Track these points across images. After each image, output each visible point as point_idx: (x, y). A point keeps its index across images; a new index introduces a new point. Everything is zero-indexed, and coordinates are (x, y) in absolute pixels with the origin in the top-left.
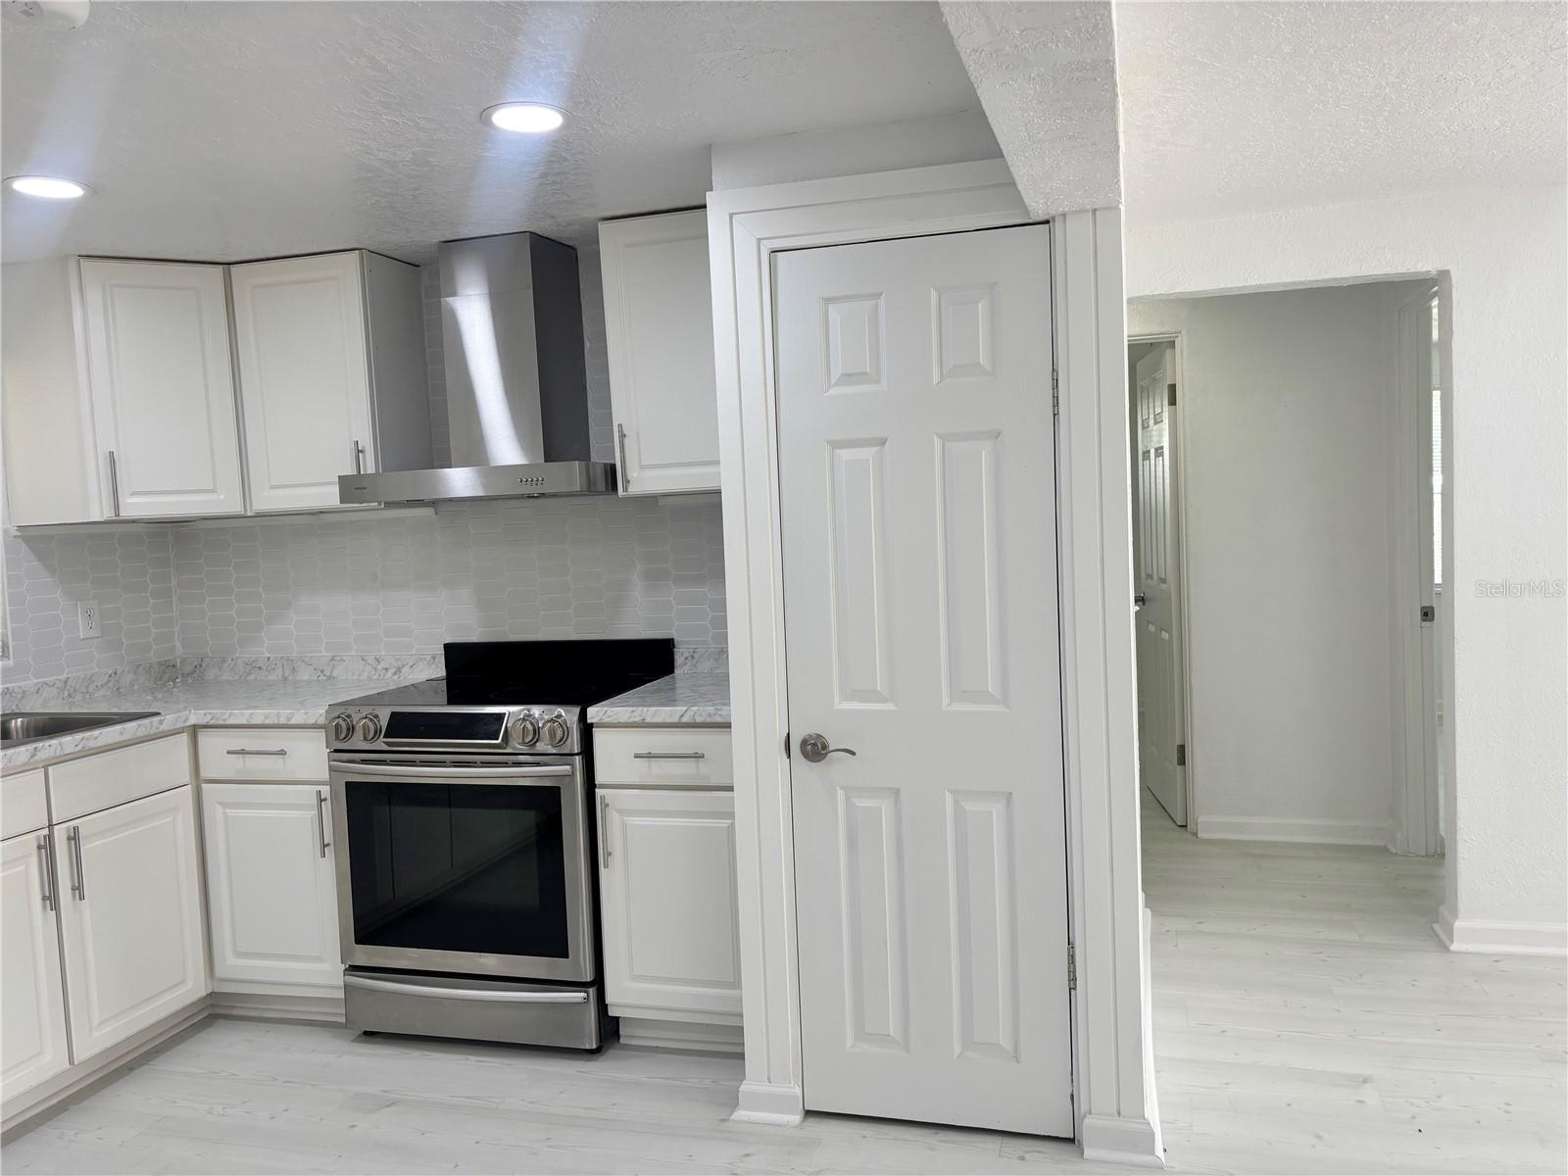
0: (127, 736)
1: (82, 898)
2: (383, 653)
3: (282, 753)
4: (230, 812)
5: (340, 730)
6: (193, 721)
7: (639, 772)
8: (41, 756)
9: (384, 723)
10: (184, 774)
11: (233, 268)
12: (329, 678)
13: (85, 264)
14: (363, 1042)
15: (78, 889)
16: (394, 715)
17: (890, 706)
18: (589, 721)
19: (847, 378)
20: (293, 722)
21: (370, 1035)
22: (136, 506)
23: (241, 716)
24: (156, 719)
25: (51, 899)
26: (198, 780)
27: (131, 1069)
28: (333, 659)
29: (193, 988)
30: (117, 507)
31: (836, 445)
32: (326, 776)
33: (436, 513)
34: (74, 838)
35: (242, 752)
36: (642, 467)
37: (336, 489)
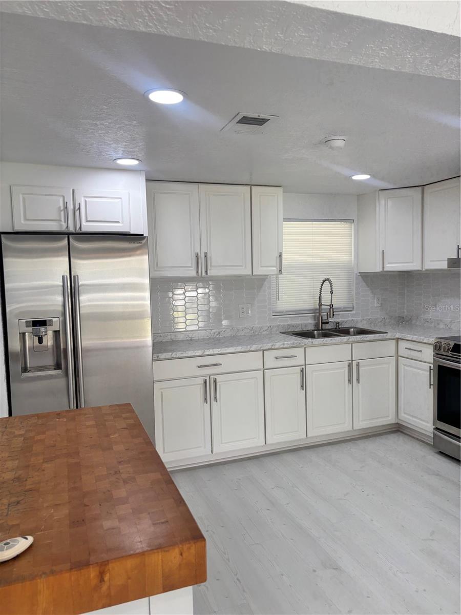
0: (376, 338)
1: (359, 383)
3: (421, 351)
4: (406, 368)
5: (437, 347)
6: (397, 336)
8: (350, 340)
9: (452, 346)
10: (393, 353)
11: (425, 187)
13: (381, 192)
14: (438, 454)
15: (358, 380)
16: (455, 344)
20: (424, 342)
21: (442, 453)
22: (390, 267)
23: (410, 337)
24: (385, 334)
25: (350, 381)
26: (398, 356)
27: (370, 437)
28: (451, 322)
29: (390, 419)
30: (383, 268)
32: (432, 362)
34: (358, 365)
35: (410, 349)
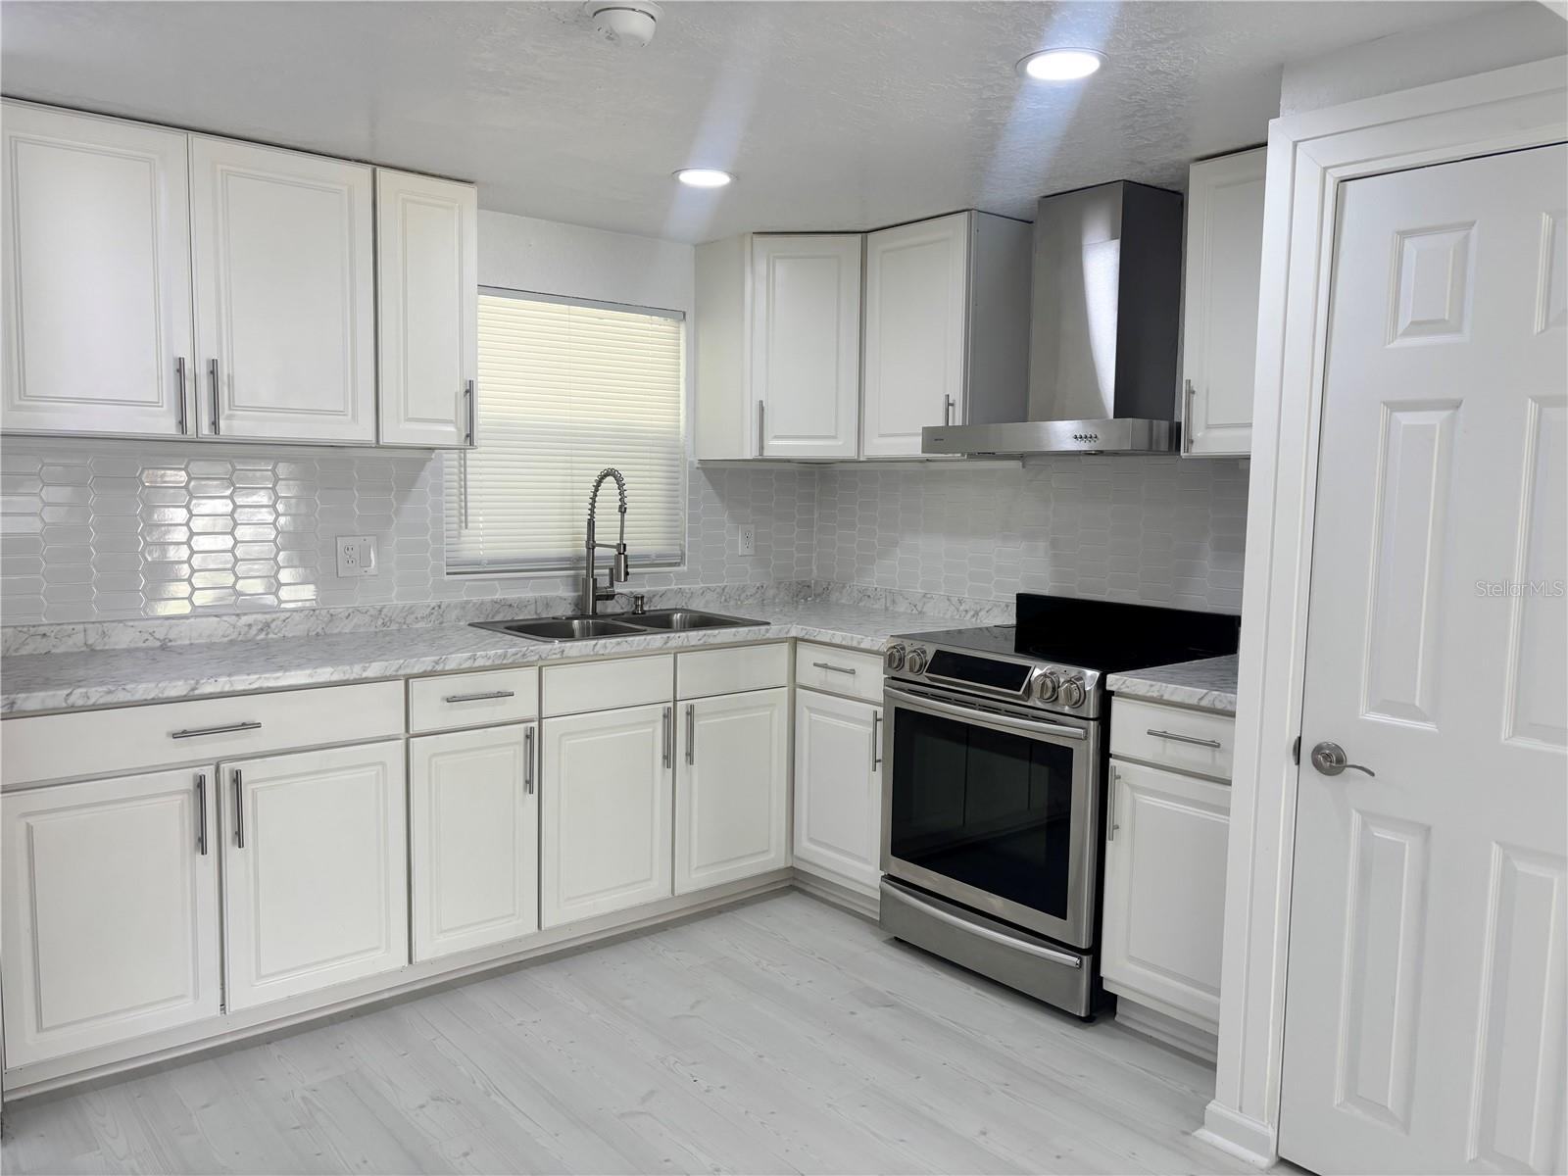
0: (739, 638)
1: (691, 763)
2: (966, 596)
3: (852, 672)
4: (814, 716)
5: (894, 660)
6: (793, 633)
7: (1152, 749)
8: (672, 643)
9: (929, 658)
10: (783, 678)
11: (870, 236)
12: (920, 613)
13: (758, 239)
14: (890, 944)
15: (690, 755)
16: (938, 653)
17: (1429, 727)
18: (1108, 688)
19: (1418, 327)
20: (862, 646)
21: (899, 942)
22: (778, 447)
23: (825, 635)
24: (763, 628)
25: (669, 759)
26: (795, 686)
27: (720, 912)
28: (924, 596)
29: (774, 859)
30: (762, 448)
31: (1395, 406)
32: (880, 698)
33: (1024, 467)
34: (690, 713)
35: (825, 666)
36: (1209, 427)
37: (920, 439)
